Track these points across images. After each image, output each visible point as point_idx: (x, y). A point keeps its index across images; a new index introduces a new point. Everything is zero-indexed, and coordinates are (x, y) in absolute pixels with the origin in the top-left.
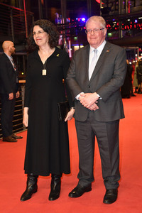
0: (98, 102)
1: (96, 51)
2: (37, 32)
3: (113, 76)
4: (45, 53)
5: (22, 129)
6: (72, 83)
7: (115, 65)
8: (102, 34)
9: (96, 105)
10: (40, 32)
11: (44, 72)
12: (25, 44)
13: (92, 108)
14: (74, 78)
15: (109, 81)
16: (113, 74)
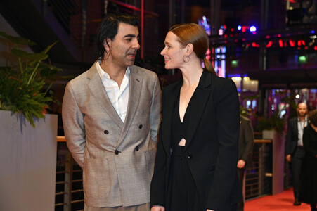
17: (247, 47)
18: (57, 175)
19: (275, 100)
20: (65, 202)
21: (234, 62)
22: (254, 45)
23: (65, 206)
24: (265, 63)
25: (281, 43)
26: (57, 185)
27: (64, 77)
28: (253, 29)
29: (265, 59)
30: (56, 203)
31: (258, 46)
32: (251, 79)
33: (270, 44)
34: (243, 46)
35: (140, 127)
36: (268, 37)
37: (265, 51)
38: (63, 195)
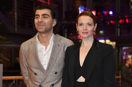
17: (108, 23)
19: (125, 53)
21: (101, 32)
22: (112, 22)
25: (127, 20)
27: (7, 42)
28: (111, 13)
29: (119, 30)
31: (114, 22)
32: (111, 41)
33: (121, 21)
34: (106, 22)
35: (56, 73)
36: (120, 17)
37: (119, 25)
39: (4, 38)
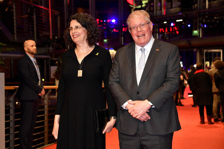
0: (150, 111)
1: (143, 51)
2: (74, 27)
3: (165, 79)
4: (83, 51)
5: (43, 145)
6: (116, 88)
7: (167, 66)
8: (150, 28)
9: (147, 115)
10: (77, 27)
11: (80, 73)
12: (49, 46)
13: (142, 119)
14: (118, 82)
15: (162, 85)
16: (166, 77)
18: (6, 110)
20: (11, 126)
21: (105, 40)
22: (115, 30)
23: (11, 129)
24: (123, 41)
26: (5, 116)
28: (114, 21)
29: (123, 38)
30: (6, 127)
31: (117, 31)
36: (123, 25)
37: (122, 34)
38: (9, 122)
39: (4, 45)
